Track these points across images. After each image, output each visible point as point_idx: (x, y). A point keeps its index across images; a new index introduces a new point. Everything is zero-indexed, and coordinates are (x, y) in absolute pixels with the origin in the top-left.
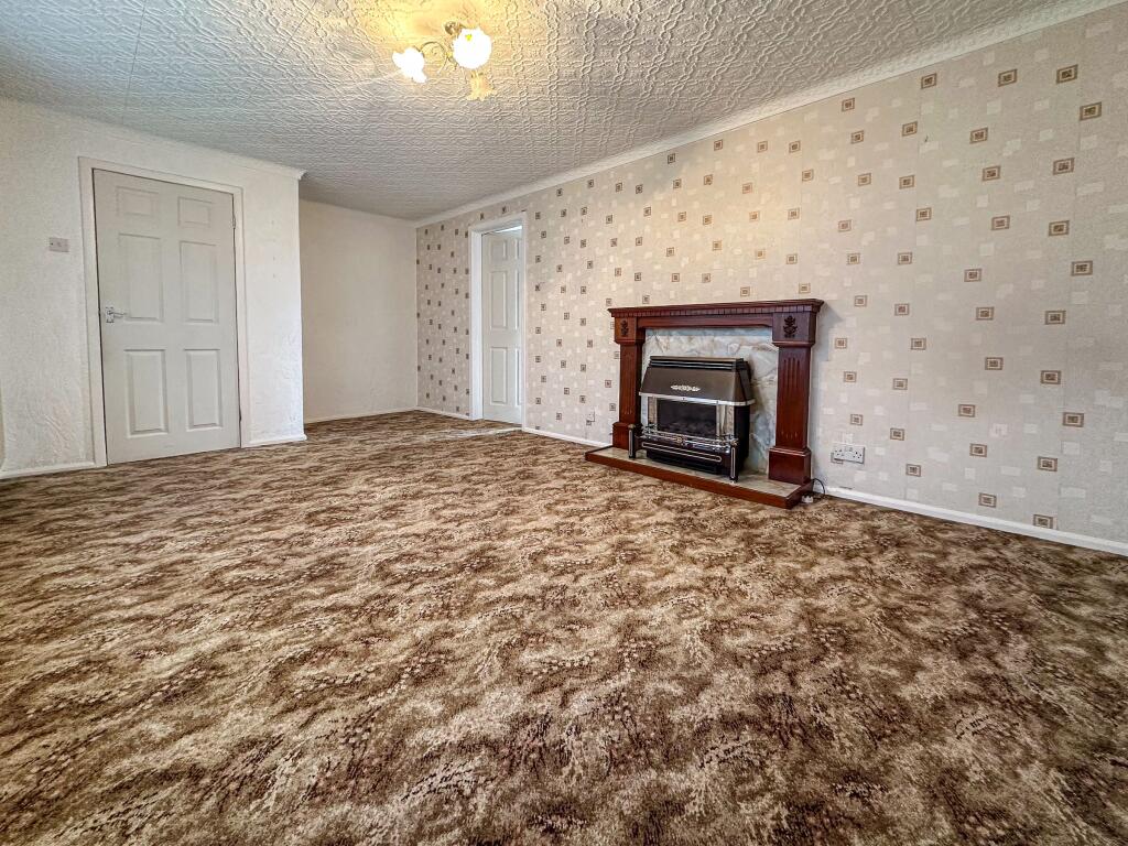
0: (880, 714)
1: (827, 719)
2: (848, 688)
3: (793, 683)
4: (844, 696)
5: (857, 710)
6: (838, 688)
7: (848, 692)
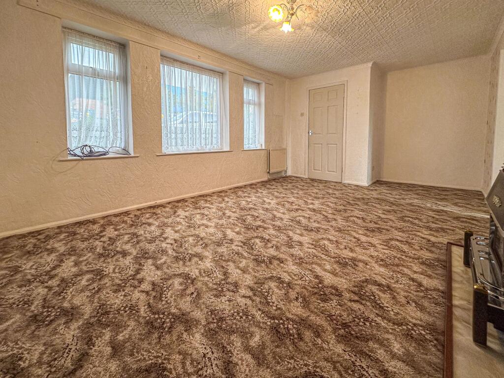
0: (107, 313)
1: (120, 295)
2: (127, 309)
3: (143, 292)
4: (124, 305)
5: (116, 306)
6: (129, 305)
7: (125, 308)
